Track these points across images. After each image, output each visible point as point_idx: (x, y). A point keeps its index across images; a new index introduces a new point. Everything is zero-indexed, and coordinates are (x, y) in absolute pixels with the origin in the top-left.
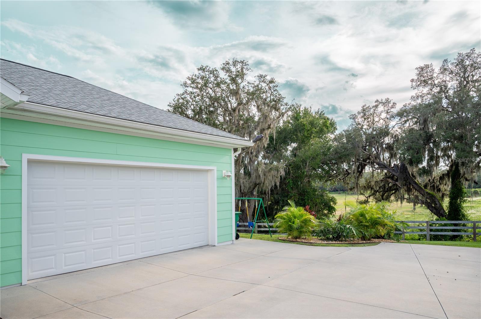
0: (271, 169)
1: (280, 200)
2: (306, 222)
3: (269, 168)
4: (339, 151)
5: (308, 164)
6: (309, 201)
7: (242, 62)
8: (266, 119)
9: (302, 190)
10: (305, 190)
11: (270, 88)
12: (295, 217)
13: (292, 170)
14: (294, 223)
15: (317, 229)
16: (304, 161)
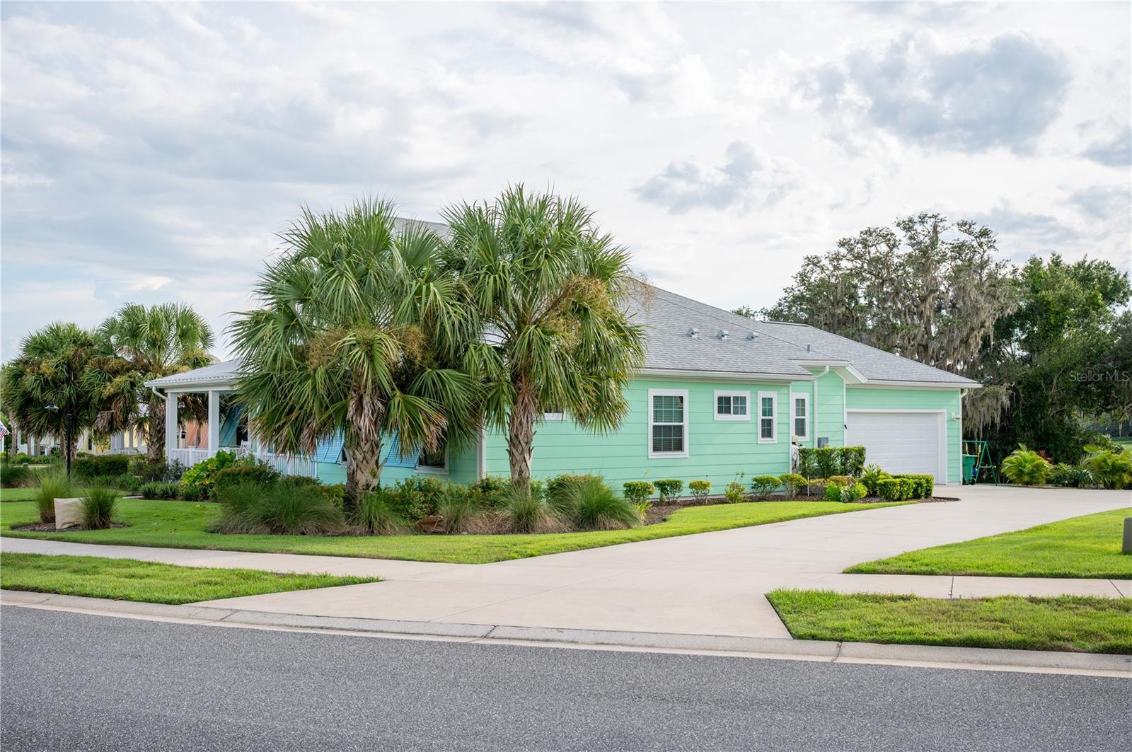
0: (984, 395)
1: (999, 450)
2: (1038, 467)
3: (981, 394)
4: (1120, 354)
5: (1055, 382)
6: (1058, 453)
7: (936, 217)
8: (977, 314)
9: (1043, 430)
10: (1051, 432)
11: (981, 245)
12: (1026, 462)
13: (1022, 393)
14: (1024, 467)
15: (1052, 476)
16: (1047, 378)
